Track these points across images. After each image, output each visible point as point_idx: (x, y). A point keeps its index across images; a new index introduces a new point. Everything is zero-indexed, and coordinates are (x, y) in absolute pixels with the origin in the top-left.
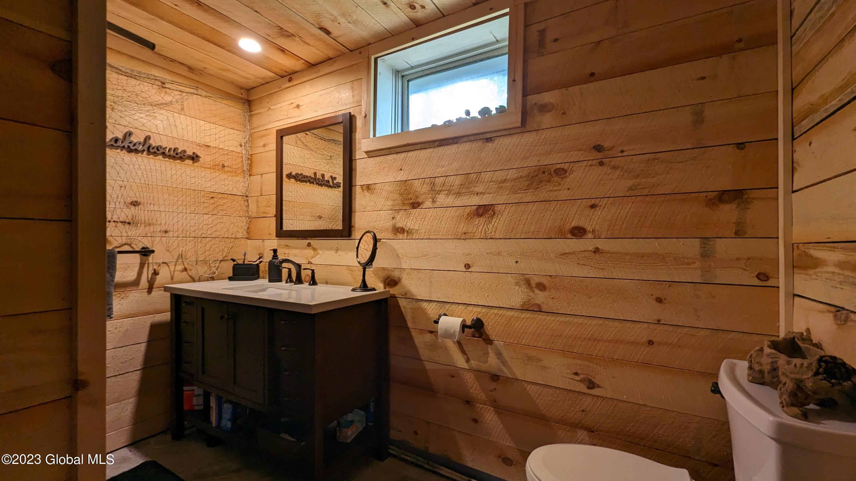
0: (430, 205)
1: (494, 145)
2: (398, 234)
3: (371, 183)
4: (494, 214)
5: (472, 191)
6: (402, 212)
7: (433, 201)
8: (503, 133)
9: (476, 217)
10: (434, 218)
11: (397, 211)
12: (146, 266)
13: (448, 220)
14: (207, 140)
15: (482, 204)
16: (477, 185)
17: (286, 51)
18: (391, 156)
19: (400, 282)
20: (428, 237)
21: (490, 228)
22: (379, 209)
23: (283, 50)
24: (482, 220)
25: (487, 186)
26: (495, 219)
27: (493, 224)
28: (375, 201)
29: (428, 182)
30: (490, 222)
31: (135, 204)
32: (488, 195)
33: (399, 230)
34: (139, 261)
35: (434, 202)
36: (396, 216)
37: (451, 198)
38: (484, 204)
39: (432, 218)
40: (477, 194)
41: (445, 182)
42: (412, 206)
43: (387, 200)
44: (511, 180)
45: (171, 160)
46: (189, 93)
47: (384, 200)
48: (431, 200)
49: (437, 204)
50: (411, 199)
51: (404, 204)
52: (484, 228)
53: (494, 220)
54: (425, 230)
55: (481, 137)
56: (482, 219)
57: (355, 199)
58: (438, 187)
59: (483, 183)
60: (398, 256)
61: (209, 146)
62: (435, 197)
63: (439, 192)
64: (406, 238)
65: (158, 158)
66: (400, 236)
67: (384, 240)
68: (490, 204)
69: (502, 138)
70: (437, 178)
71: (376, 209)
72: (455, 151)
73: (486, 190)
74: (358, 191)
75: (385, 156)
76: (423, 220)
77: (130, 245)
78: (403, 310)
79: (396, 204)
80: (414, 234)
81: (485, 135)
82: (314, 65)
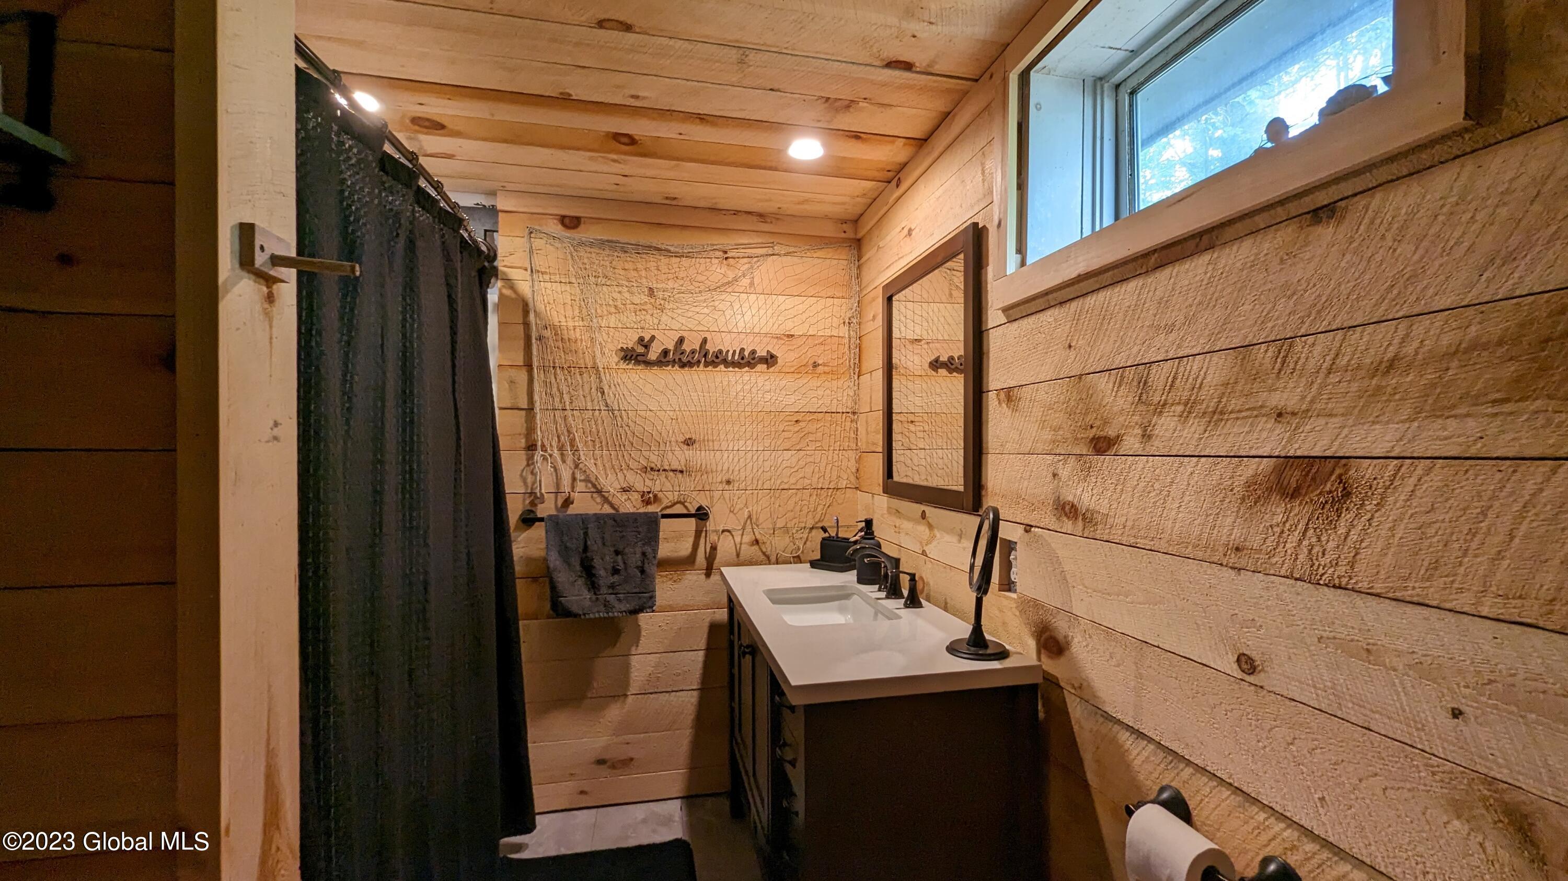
0: (1137, 445)
1: (1343, 228)
2: (1065, 519)
3: (1012, 383)
4: (1347, 494)
5: (1261, 407)
6: (1072, 460)
7: (1143, 436)
8: (1383, 174)
9: (1275, 497)
10: (1146, 487)
11: (1062, 457)
12: (703, 534)
13: (1186, 499)
14: (789, 327)
15: (1299, 453)
16: (1280, 384)
17: (862, 135)
18: (1049, 313)
19: (1068, 649)
20: (1132, 541)
21: (1331, 545)
22: (1027, 451)
23: (856, 136)
24: (1296, 511)
25: (1315, 386)
26: (1352, 515)
27: (1342, 530)
28: (1020, 428)
29: (1131, 376)
30: (1332, 524)
31: (689, 442)
32: (1322, 421)
33: (1067, 508)
34: (694, 528)
35: (1146, 436)
36: (1060, 472)
37: (1193, 429)
38: (1306, 454)
39: (1142, 484)
40: (1280, 415)
41: (1175, 378)
42: (1094, 447)
43: (1042, 429)
44: (1425, 363)
45: (737, 369)
46: (762, 256)
47: (1036, 428)
48: (1138, 431)
49: (1157, 445)
50: (1092, 427)
51: (1076, 439)
52: (1305, 543)
53: (1347, 517)
54: (1124, 519)
55: (1293, 208)
56: (1300, 511)
57: (987, 422)
58: (1159, 393)
59: (1300, 376)
60: (1065, 579)
61: (792, 336)
62: (1150, 422)
63: (1161, 408)
64: (1080, 534)
65: (718, 369)
66: (1068, 526)
67: (1037, 529)
68: (1328, 453)
69: (1379, 196)
70: (1154, 366)
71: (1022, 450)
72: (1206, 273)
73: (1312, 402)
74: (992, 402)
75: (1038, 316)
76: (1119, 487)
77: (683, 503)
78: (1076, 728)
79: (1059, 437)
80: (1100, 527)
81: (1307, 199)
82: (926, 140)
